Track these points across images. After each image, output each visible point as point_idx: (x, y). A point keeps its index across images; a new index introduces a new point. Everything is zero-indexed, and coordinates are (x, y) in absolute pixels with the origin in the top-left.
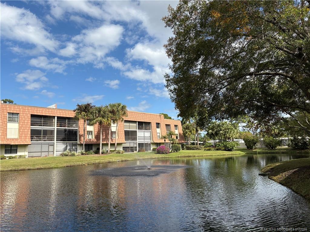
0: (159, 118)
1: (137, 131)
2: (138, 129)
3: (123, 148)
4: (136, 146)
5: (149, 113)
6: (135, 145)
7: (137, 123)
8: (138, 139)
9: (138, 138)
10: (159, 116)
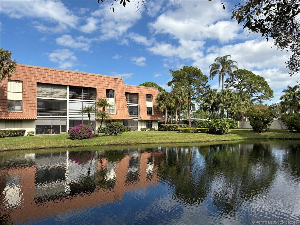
0: (113, 82)
1: (68, 102)
2: (70, 98)
3: (37, 126)
4: (65, 124)
5: (94, 74)
6: (63, 123)
7: (68, 88)
8: (68, 113)
9: (68, 111)
10: (113, 79)
